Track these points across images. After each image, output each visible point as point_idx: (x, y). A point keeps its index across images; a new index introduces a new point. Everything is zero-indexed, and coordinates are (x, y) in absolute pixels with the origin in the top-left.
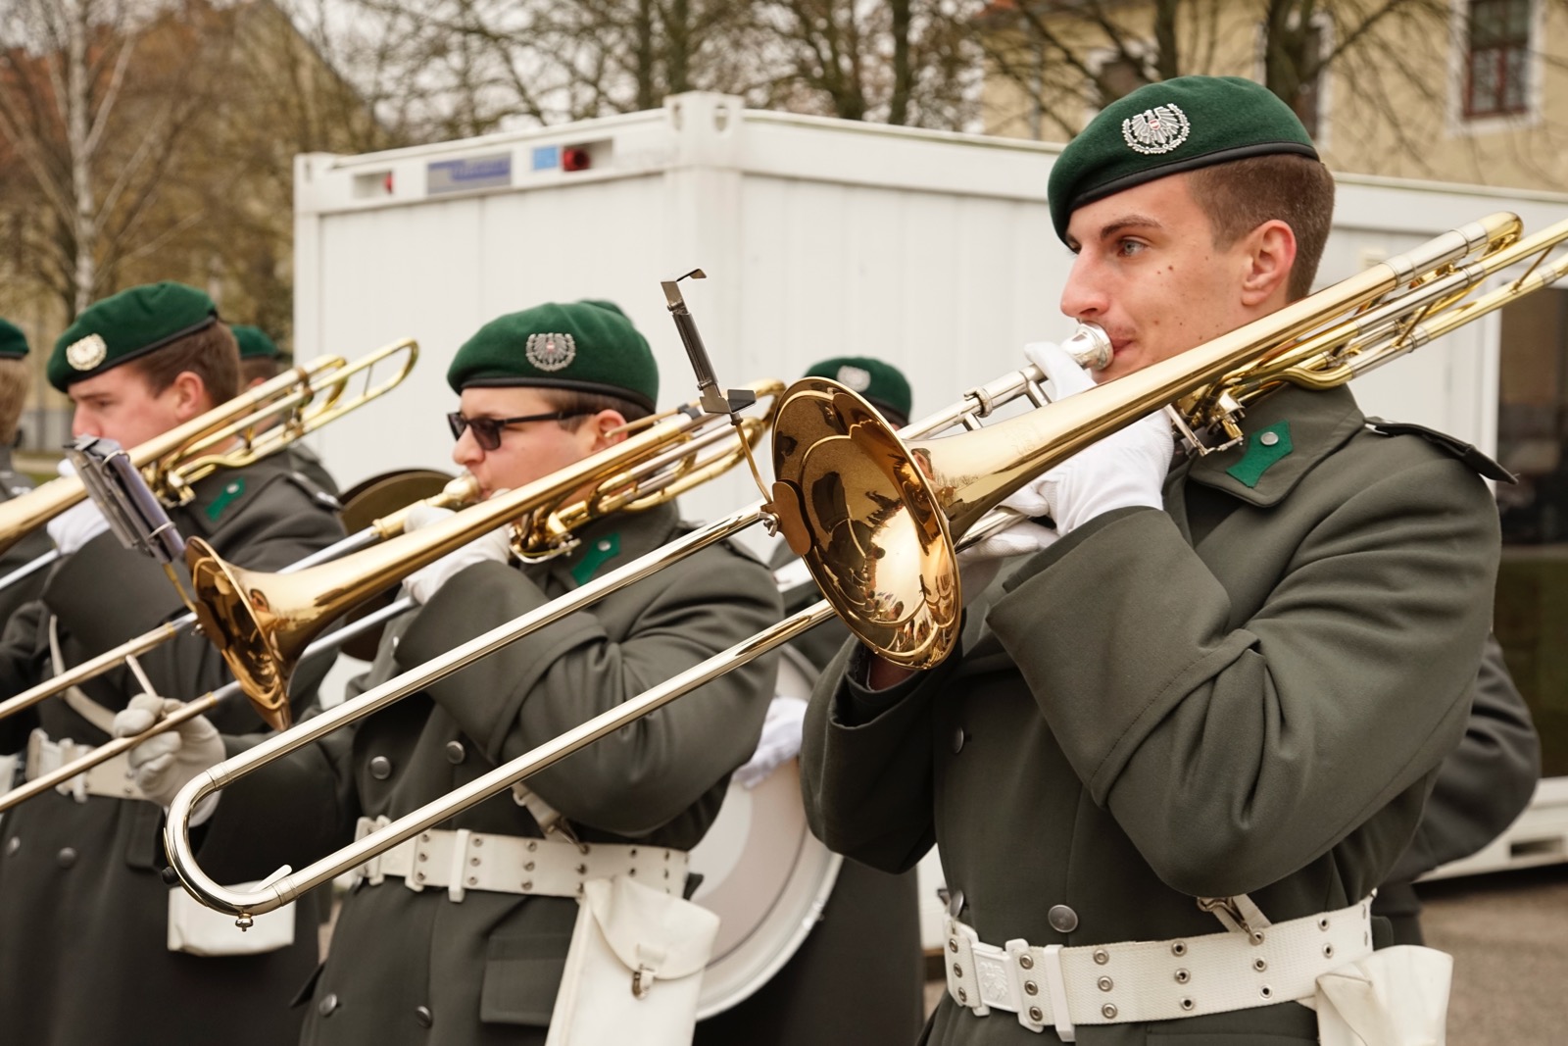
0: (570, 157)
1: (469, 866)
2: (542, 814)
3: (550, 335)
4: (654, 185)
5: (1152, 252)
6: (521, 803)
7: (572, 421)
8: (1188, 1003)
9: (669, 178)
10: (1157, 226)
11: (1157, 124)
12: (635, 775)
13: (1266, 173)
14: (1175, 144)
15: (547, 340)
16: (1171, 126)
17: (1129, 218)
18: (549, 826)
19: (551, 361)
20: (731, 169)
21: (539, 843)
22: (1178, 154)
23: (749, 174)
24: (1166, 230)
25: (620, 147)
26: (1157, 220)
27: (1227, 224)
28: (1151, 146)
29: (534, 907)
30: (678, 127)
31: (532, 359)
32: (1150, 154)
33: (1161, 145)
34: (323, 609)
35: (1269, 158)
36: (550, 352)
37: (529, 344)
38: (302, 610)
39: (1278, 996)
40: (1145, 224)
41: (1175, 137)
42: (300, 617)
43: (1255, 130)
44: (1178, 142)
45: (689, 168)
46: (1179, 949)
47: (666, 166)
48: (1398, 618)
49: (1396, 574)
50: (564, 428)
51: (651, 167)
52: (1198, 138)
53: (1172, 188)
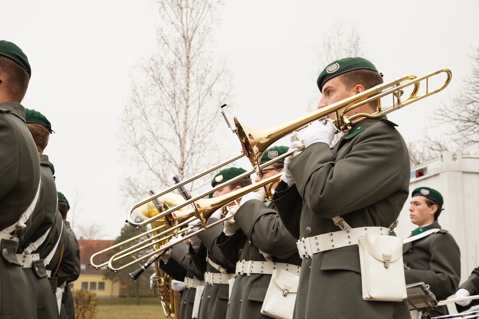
0: (417, 174)
1: (251, 268)
2: (265, 255)
3: (273, 151)
4: (438, 177)
5: (333, 93)
6: (261, 253)
7: (278, 170)
8: (333, 246)
9: (441, 174)
10: (333, 87)
11: (333, 67)
12: (275, 240)
13: (357, 74)
14: (336, 70)
15: (272, 152)
16: (336, 67)
17: (328, 86)
18: (267, 258)
19: (273, 157)
20: (459, 171)
21: (265, 262)
22: (336, 72)
23: (464, 172)
24: (335, 87)
25: (428, 169)
26: (333, 86)
27: (349, 85)
28: (331, 72)
29: (264, 276)
30: (442, 161)
31: (269, 157)
32: (331, 73)
33: (333, 71)
34: (212, 207)
35: (357, 70)
36: (273, 155)
37: (268, 154)
38: (208, 207)
39: (352, 244)
40: (331, 87)
41: (336, 69)
42: (208, 209)
43: (355, 65)
44: (337, 70)
45: (445, 171)
46: (331, 234)
47: (440, 172)
48: (367, 156)
49: (368, 147)
50: (277, 171)
51: (436, 173)
52: (341, 69)
53: (336, 79)
